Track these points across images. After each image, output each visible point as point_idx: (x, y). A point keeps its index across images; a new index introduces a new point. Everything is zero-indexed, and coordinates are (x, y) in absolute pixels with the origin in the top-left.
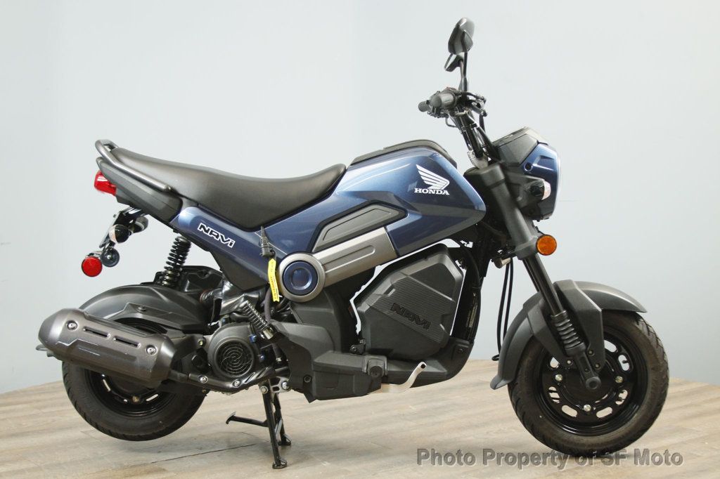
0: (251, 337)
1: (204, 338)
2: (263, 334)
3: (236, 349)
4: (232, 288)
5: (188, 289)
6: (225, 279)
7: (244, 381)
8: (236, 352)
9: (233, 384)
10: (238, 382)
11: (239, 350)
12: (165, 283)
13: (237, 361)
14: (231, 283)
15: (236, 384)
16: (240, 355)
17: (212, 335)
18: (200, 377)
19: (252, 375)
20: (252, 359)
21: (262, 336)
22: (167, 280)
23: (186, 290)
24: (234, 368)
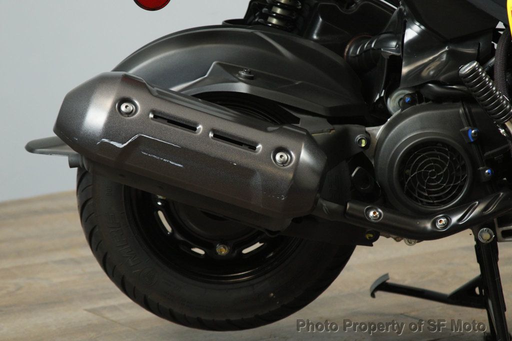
0: (466, 133)
1: (366, 132)
2: (505, 127)
3: (436, 156)
4: (421, 34)
5: (318, 35)
6: (407, 16)
7: (454, 219)
8: (435, 161)
9: (434, 224)
10: (444, 220)
11: (442, 157)
12: (274, 21)
13: (438, 179)
14: (422, 23)
15: (439, 225)
16: (444, 166)
17: (382, 127)
18: (369, 210)
19: (473, 208)
20: (468, 174)
21: (502, 131)
22: (278, 17)
23: (315, 37)
24: (429, 193)
